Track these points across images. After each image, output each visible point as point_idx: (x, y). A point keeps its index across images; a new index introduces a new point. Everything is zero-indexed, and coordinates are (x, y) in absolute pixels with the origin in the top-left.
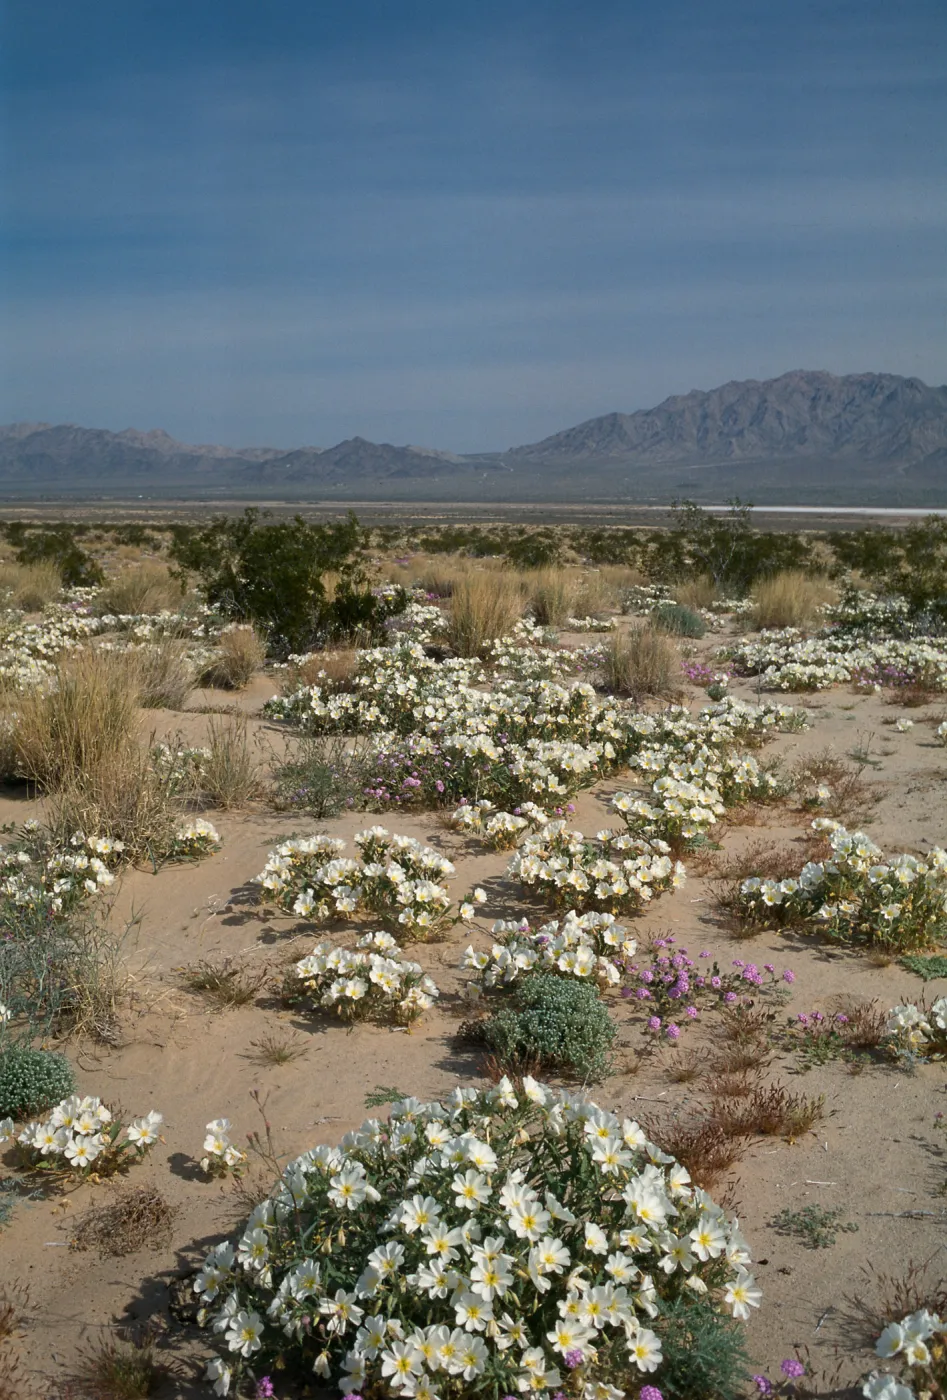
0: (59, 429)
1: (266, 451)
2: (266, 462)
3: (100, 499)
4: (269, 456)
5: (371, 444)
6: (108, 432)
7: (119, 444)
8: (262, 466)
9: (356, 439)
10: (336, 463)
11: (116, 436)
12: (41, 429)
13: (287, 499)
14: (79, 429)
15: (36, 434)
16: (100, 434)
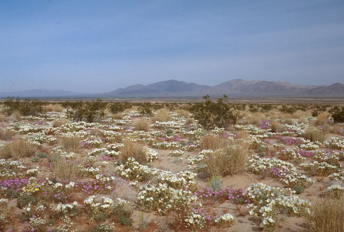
0: (262, 82)
1: (313, 86)
2: (313, 89)
3: (269, 98)
4: (314, 87)
5: (341, 84)
6: (274, 82)
7: (277, 85)
8: (311, 90)
9: (337, 83)
10: (332, 89)
11: (276, 83)
12: (258, 82)
13: (315, 98)
14: (267, 82)
15: (257, 83)
16: (272, 83)
